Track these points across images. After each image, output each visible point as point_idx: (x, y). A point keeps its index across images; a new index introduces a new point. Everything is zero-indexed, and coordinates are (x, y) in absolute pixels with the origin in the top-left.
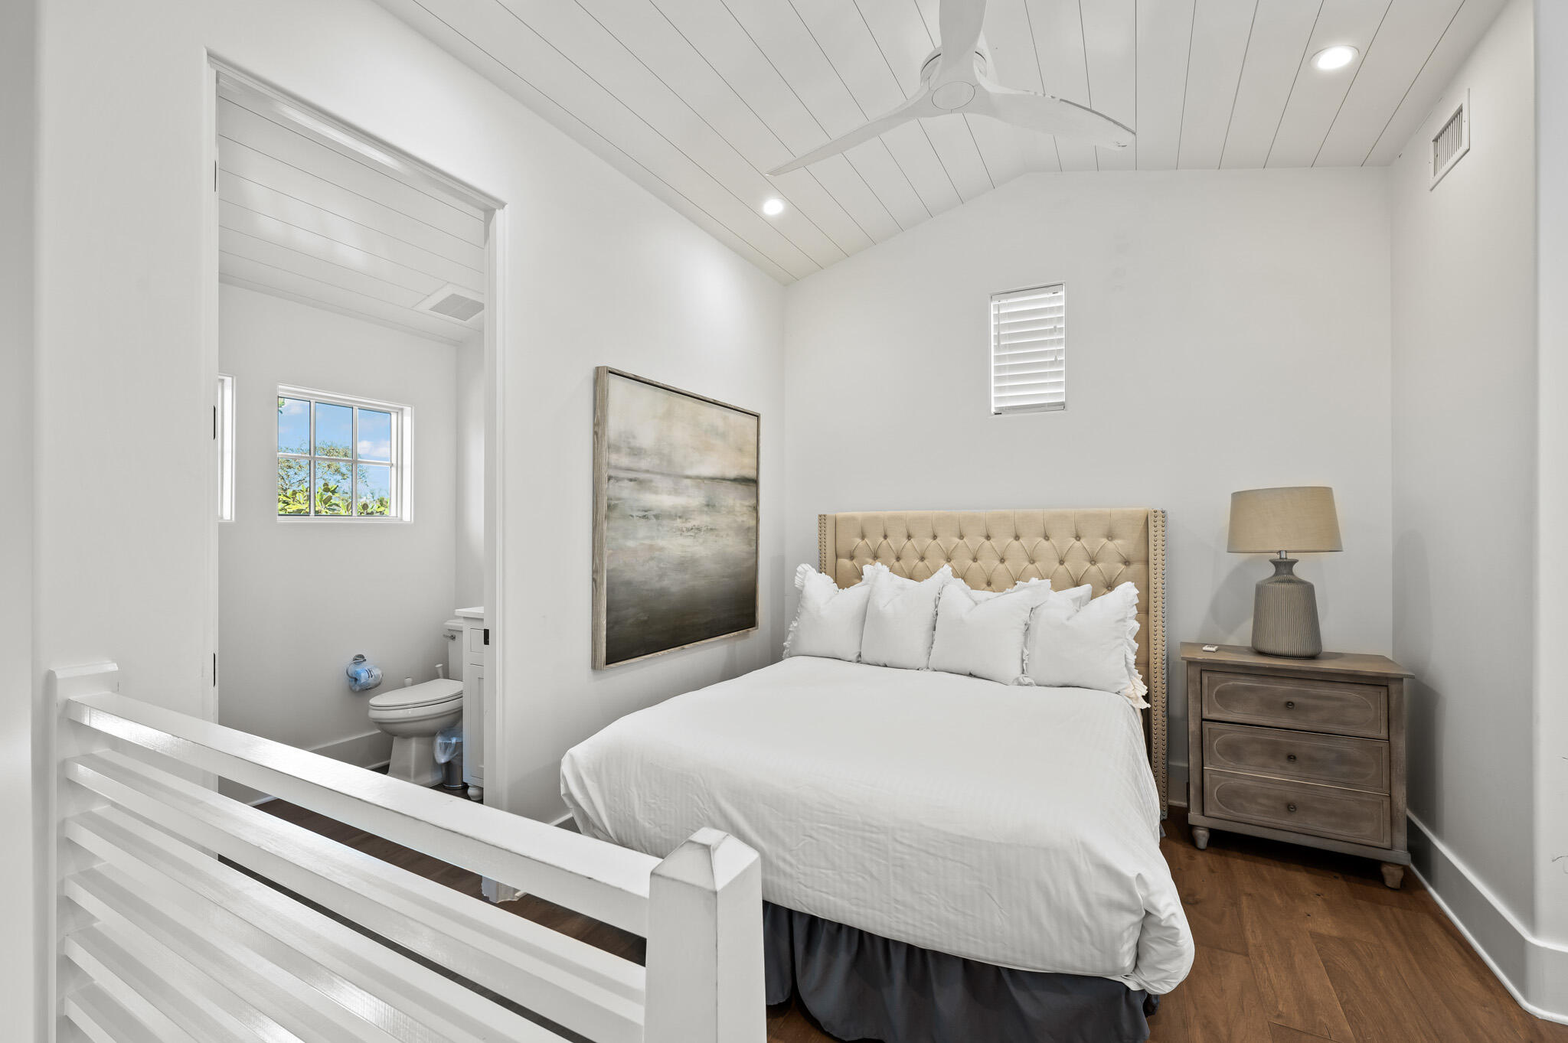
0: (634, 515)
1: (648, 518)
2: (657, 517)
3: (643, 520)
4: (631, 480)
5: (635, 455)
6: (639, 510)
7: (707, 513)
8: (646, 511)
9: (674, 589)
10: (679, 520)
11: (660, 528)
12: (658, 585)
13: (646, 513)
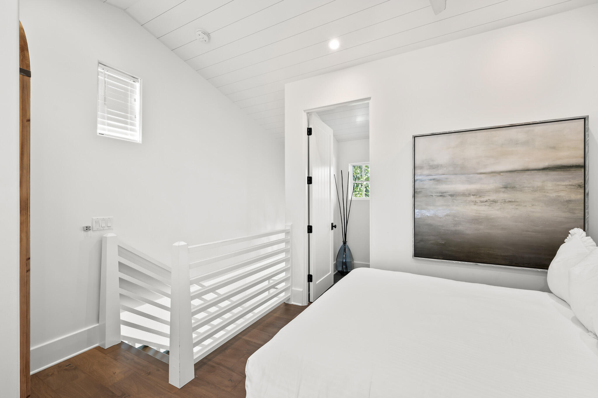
0: (433, 195)
1: (444, 196)
2: (451, 195)
3: (441, 198)
4: (431, 180)
5: (434, 168)
6: (440, 193)
7: (504, 192)
8: (443, 193)
9: (468, 232)
10: (472, 197)
11: (455, 201)
12: (453, 229)
13: (443, 194)
